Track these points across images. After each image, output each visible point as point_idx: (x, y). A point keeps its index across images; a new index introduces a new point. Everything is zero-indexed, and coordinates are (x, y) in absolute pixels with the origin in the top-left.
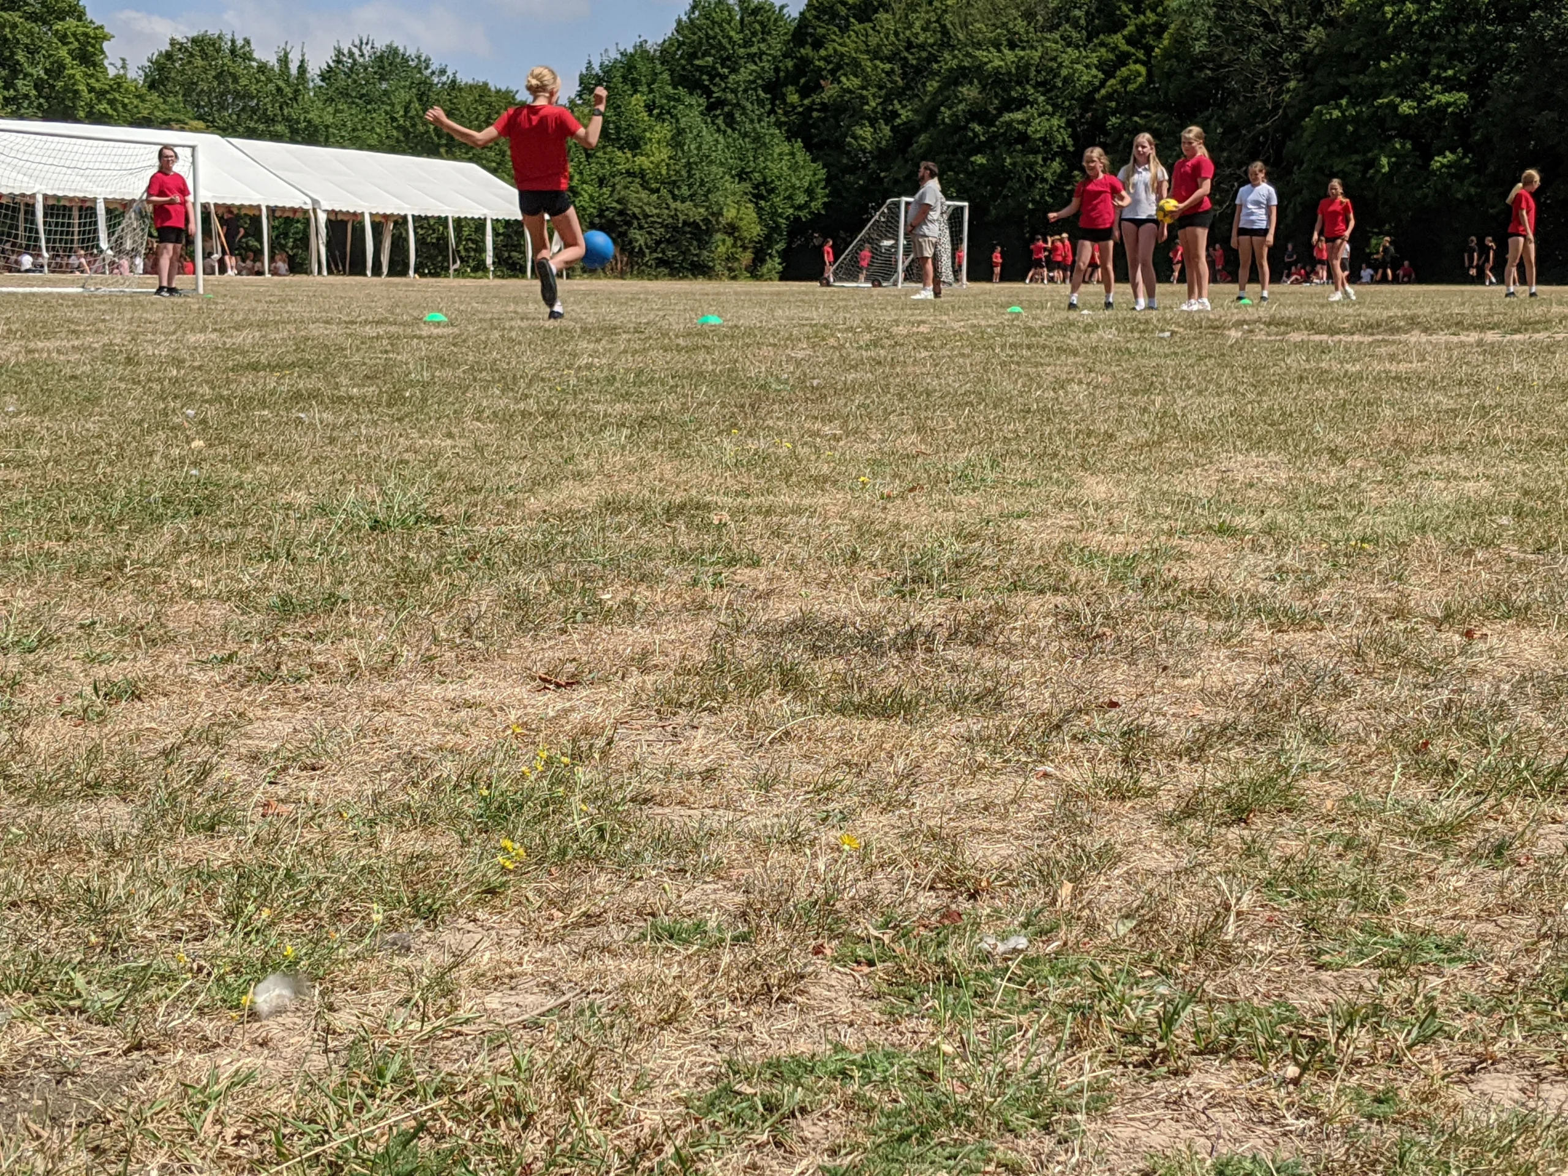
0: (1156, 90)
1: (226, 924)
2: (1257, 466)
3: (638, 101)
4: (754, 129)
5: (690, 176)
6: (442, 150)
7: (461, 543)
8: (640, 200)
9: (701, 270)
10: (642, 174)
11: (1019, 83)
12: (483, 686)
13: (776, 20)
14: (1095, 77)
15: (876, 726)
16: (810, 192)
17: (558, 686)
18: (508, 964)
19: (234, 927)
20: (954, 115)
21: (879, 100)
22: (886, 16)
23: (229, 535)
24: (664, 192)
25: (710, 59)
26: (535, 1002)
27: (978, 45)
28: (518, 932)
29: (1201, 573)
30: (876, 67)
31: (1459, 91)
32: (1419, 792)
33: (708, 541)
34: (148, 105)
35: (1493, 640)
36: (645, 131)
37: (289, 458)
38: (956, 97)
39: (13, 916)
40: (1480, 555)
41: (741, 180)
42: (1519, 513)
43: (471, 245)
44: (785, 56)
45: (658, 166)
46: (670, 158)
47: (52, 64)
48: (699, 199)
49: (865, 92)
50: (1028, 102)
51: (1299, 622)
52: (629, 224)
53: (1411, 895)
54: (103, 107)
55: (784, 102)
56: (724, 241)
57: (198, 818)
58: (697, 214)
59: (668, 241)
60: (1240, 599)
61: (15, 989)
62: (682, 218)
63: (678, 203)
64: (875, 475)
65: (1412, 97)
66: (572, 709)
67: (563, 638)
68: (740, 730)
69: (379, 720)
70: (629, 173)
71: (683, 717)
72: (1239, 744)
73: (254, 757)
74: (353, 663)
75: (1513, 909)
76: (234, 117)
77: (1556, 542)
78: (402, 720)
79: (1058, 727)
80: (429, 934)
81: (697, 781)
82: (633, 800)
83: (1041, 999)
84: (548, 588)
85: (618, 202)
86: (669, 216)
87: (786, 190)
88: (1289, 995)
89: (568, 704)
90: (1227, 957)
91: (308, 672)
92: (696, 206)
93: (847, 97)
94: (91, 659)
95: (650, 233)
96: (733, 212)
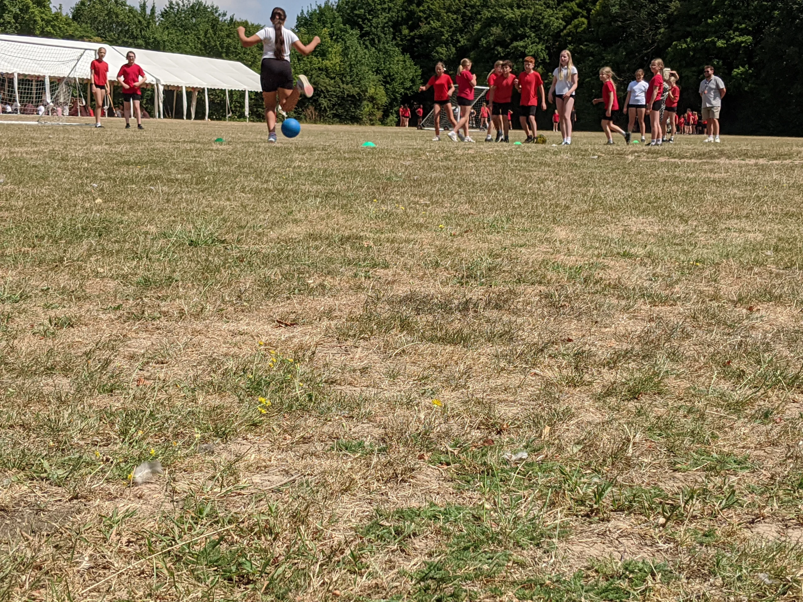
0: (592, 31)
1: (120, 438)
2: (642, 224)
3: (326, 32)
4: (385, 48)
5: (351, 71)
6: (224, 55)
7: (235, 253)
8: (325, 83)
9: (355, 120)
10: (327, 69)
11: (522, 26)
12: (248, 324)
14: (561, 24)
15: (449, 348)
17: (286, 325)
18: (264, 461)
19: (124, 440)
20: (488, 42)
21: (449, 34)
23: (117, 247)
24: (337, 79)
25: (363, 11)
26: (277, 479)
27: (502, 6)
28: (268, 445)
29: (614, 276)
30: (448, 17)
31: (747, 35)
32: (725, 386)
33: (362, 254)
34: (72, 28)
35: (763, 312)
36: (329, 47)
37: (146, 209)
38: (490, 32)
39: (11, 432)
40: (756, 270)
41: (377, 73)
42: (776, 250)
43: (237, 104)
44: (403, 9)
45: (334, 65)
46: (341, 61)
47: (23, 6)
48: (355, 83)
49: (442, 30)
50: (526, 36)
51: (664, 301)
52: (319, 96)
53: (721, 436)
54: (49, 29)
55: (401, 33)
56: (368, 105)
57: (104, 386)
58: (355, 91)
59: (339, 105)
60: (634, 289)
61: (13, 467)
62: (346, 92)
63: (345, 85)
64: (447, 224)
65: (723, 38)
66: (294, 337)
67: (288, 302)
68: (380, 349)
69: (195, 340)
70: (320, 69)
71: (350, 342)
72: (634, 361)
73: (132, 357)
74: (182, 312)
75: (773, 444)
76: (116, 35)
77: (795, 264)
78: (207, 340)
79: (542, 350)
80: (224, 445)
81: (358, 373)
82: (326, 382)
83: (534, 483)
84: (280, 277)
86: (340, 91)
87: (400, 79)
88: (660, 484)
89: (291, 335)
90: (629, 464)
91: (159, 316)
92: (354, 87)
93: (433, 32)
94: (47, 307)
95: (330, 100)
96: (373, 90)
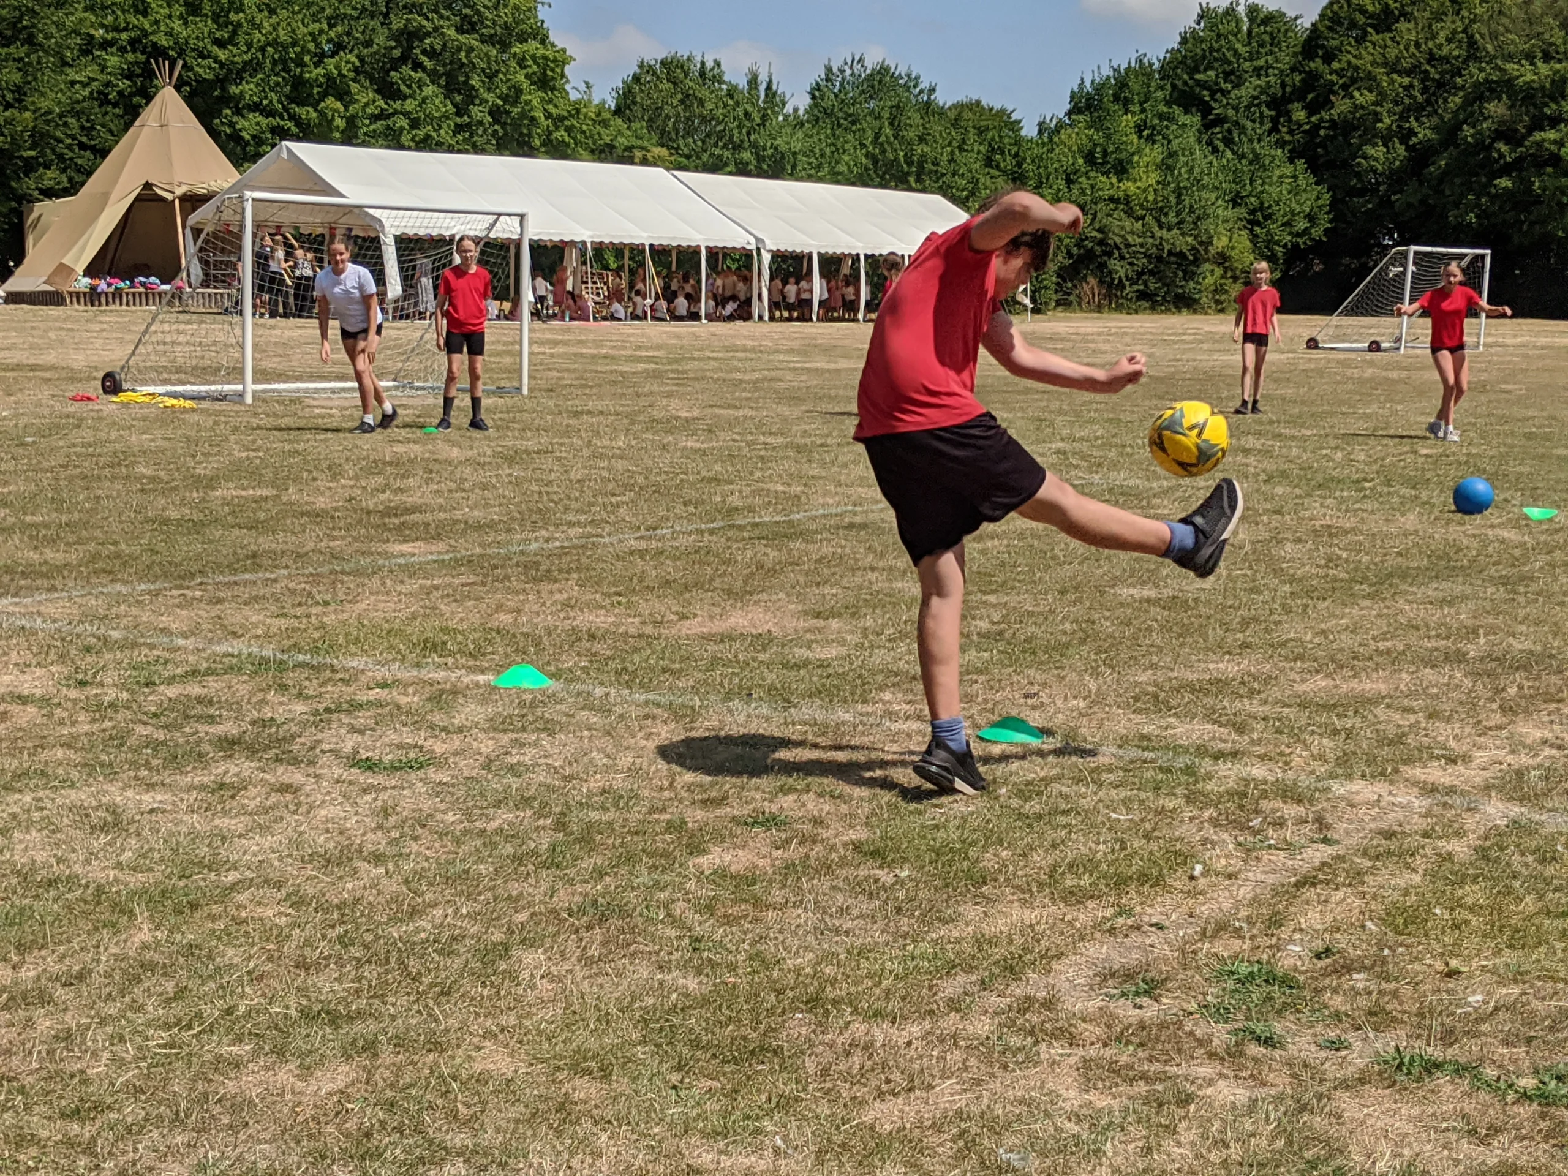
3: (1128, 121)
4: (1253, 150)
5: (1178, 204)
8: (1123, 228)
9: (1185, 303)
10: (1127, 200)
11: (1553, 99)
13: (1287, 31)
16: (1311, 218)
20: (1480, 133)
21: (1394, 117)
22: (1407, 25)
24: (1149, 219)
25: (1212, 73)
27: (1510, 58)
30: (1393, 81)
36: (1133, 154)
38: (1482, 114)
41: (1235, 204)
44: (1293, 69)
45: (1145, 191)
46: (1158, 183)
47: (509, 89)
48: (1186, 227)
49: (1378, 109)
52: (1110, 254)
54: (560, 134)
55: (1290, 120)
56: (1212, 271)
58: (1184, 243)
59: (1152, 273)
62: (1167, 247)
63: (1165, 231)
70: (1111, 199)
85: (1100, 230)
86: (1153, 245)
87: (1285, 215)
92: (1183, 234)
93: (1359, 113)
95: (1131, 264)
96: (1224, 241)
